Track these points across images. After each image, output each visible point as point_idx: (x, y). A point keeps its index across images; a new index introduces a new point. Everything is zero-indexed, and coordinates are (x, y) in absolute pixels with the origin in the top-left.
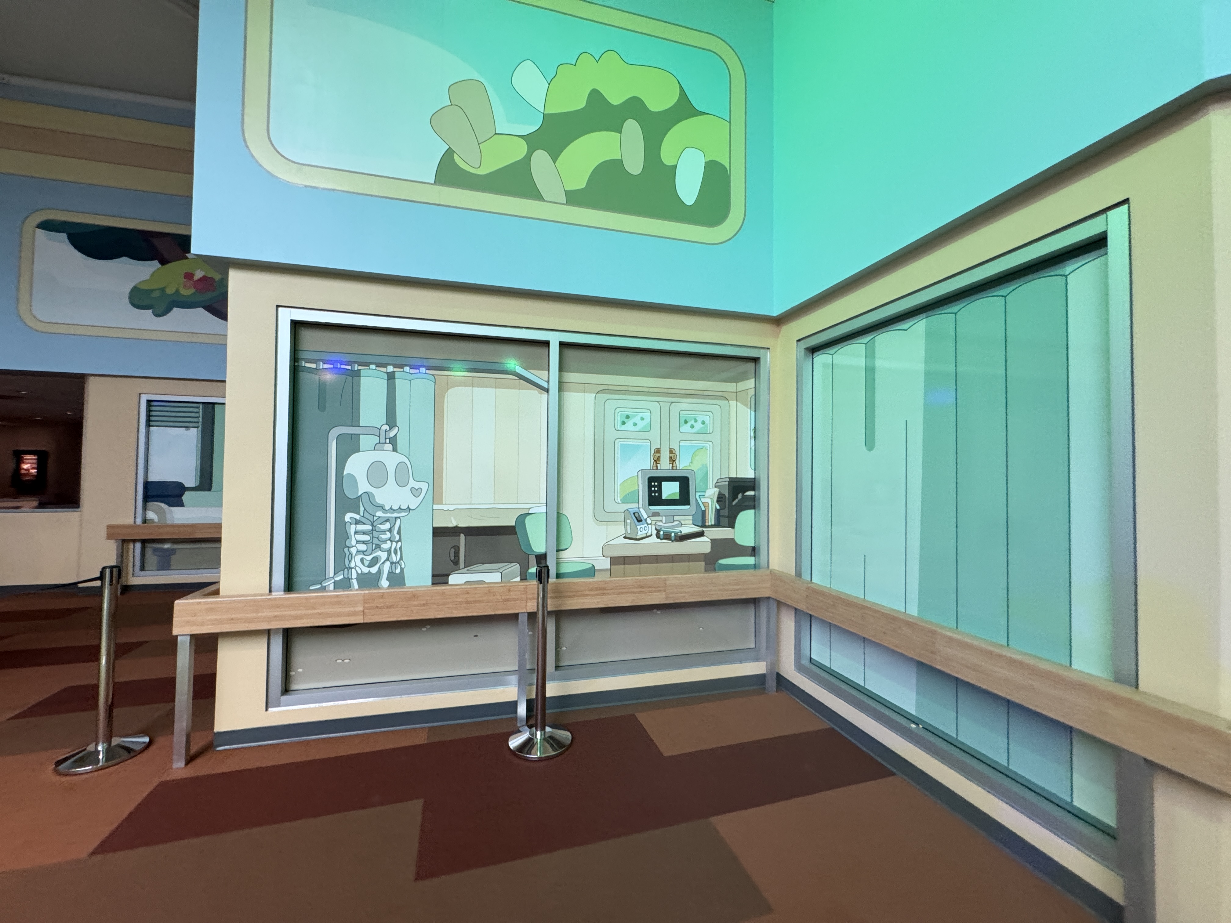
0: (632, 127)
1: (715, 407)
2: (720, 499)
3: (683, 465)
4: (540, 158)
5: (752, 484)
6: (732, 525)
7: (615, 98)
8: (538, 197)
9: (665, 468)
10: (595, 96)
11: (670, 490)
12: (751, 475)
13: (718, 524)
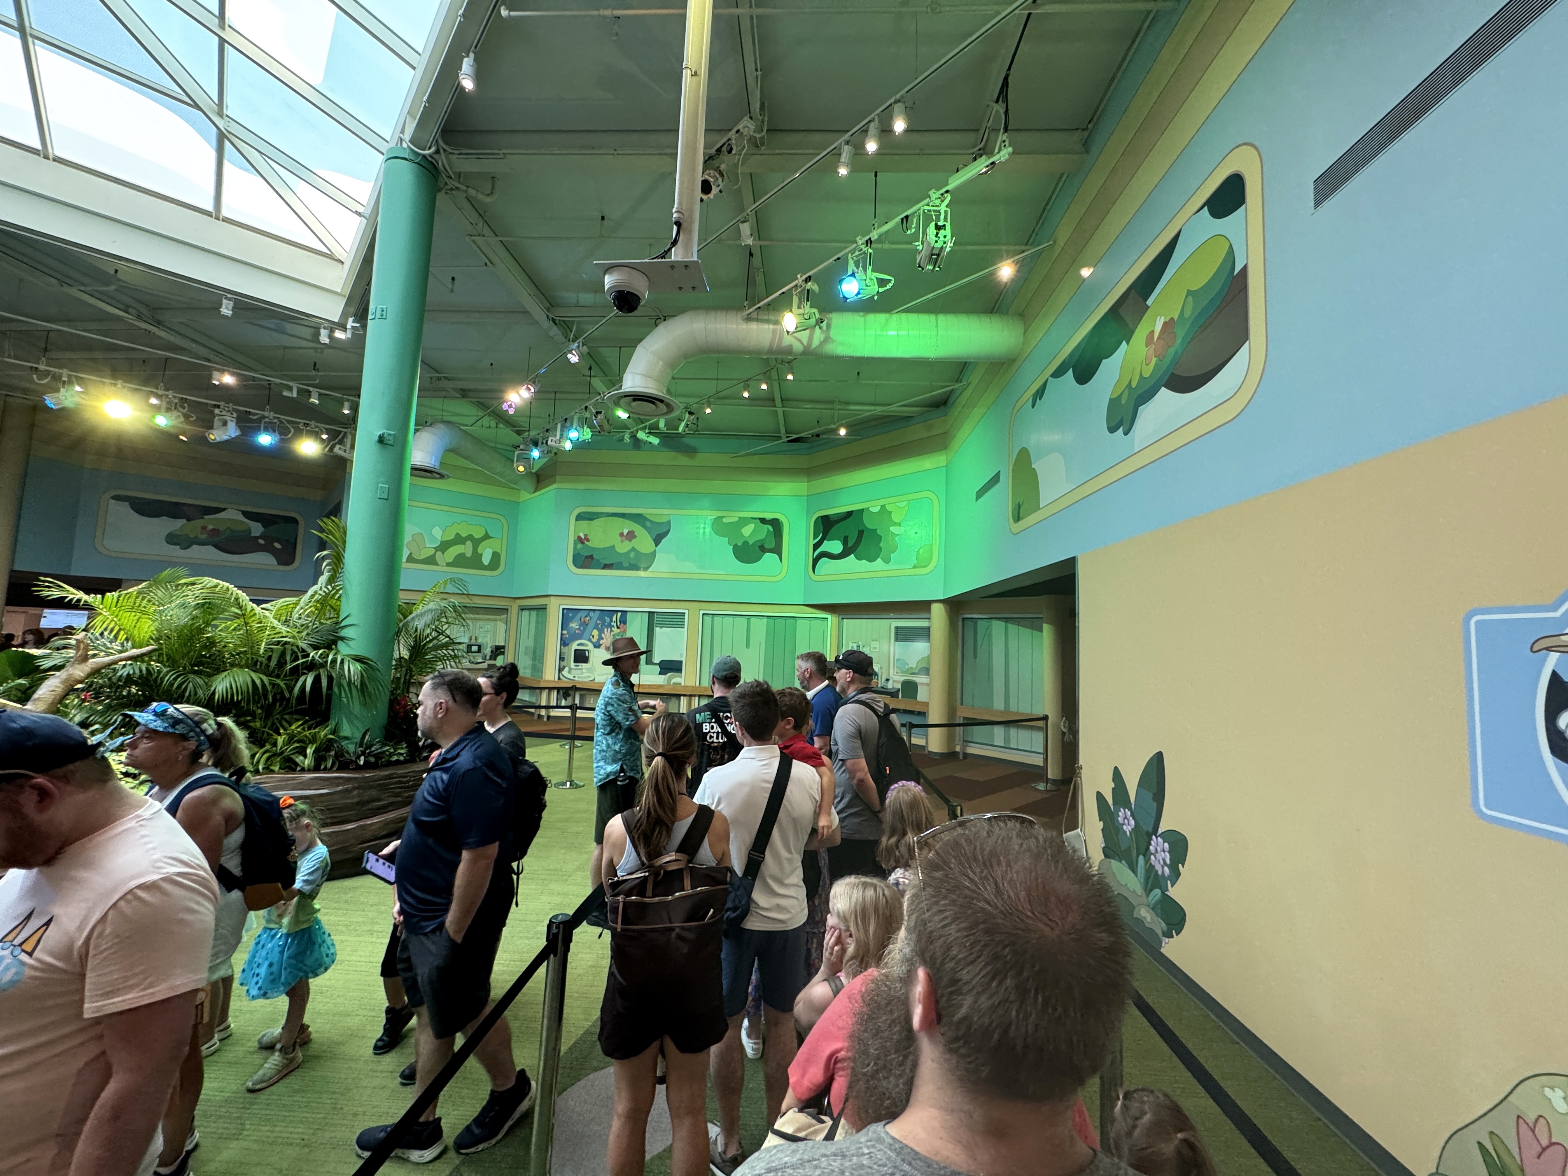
0: (469, 543)
1: (492, 624)
2: (492, 651)
3: (480, 641)
4: (439, 554)
5: (503, 647)
6: (495, 659)
7: (464, 535)
8: (438, 565)
9: (473, 641)
10: (458, 535)
11: (474, 648)
12: (503, 644)
13: (490, 659)
